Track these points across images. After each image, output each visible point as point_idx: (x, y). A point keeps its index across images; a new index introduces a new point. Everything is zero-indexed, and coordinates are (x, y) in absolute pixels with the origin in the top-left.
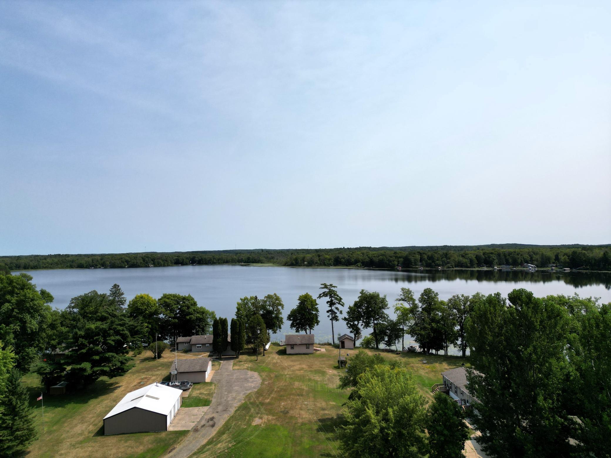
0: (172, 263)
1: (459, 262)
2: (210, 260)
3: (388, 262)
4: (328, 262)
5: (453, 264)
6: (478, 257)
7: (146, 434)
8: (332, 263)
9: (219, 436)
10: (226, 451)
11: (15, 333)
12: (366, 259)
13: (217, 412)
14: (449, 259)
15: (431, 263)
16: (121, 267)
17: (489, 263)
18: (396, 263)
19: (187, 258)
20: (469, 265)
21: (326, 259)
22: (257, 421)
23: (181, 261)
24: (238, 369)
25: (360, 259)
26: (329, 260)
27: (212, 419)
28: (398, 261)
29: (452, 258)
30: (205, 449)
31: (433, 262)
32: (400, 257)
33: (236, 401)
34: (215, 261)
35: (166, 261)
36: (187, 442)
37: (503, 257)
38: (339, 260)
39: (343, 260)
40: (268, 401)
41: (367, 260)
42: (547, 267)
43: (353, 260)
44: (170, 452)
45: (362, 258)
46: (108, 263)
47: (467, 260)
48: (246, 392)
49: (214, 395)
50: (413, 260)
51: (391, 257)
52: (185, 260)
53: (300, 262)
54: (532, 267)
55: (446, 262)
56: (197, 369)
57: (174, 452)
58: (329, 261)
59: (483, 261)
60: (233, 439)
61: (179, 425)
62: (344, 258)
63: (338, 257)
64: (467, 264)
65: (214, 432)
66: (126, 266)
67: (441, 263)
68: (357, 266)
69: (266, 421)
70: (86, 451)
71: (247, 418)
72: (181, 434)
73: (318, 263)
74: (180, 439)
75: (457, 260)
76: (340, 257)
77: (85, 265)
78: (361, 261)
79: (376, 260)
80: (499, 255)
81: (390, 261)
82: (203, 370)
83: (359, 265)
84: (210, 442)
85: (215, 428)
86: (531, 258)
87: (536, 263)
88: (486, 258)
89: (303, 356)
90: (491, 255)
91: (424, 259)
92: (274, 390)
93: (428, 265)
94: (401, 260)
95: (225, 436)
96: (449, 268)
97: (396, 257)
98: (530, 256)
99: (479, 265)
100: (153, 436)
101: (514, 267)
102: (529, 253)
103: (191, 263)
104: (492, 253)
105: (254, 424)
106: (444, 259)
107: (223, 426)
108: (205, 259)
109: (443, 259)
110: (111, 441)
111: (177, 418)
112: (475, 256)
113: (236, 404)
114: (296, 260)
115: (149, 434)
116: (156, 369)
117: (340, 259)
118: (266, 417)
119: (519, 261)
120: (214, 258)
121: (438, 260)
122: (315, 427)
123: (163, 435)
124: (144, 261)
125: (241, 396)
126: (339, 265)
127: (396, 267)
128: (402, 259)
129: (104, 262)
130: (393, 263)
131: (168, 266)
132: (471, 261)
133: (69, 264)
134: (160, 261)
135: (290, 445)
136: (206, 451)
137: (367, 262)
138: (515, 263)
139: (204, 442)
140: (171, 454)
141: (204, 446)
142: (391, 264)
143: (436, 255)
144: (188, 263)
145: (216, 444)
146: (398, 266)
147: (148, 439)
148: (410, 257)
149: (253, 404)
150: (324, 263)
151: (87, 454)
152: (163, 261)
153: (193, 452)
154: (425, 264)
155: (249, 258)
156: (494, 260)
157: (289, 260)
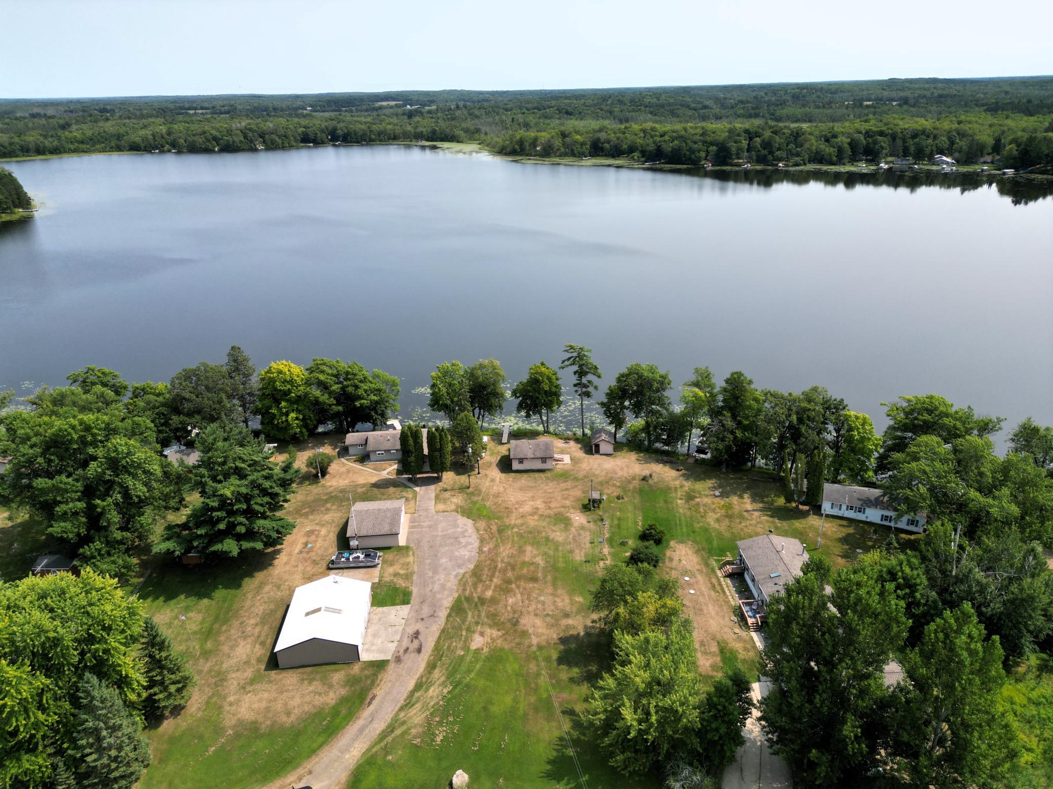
0: (296, 141)
1: (817, 153)
2: (364, 134)
3: (688, 153)
4: (579, 149)
5: (806, 157)
6: (853, 144)
7: (333, 667)
8: (587, 152)
9: (430, 673)
10: (441, 703)
11: (117, 504)
12: (648, 145)
13: (422, 619)
14: (801, 146)
15: (765, 156)
16: (207, 151)
17: (872, 155)
18: (703, 154)
19: (322, 131)
20: (834, 159)
21: (576, 142)
22: (477, 642)
23: (312, 136)
24: (444, 512)
25: (638, 144)
26: (583, 144)
27: (416, 635)
28: (707, 152)
29: (807, 145)
30: (414, 700)
31: (771, 153)
32: (712, 144)
33: (446, 592)
34: (373, 137)
35: (285, 136)
36: (389, 684)
37: (899, 142)
38: (601, 147)
39: (607, 146)
40: (489, 594)
41: (652, 147)
42: (976, 163)
43: (626, 145)
44: (370, 703)
45: (641, 142)
46: (182, 141)
47: (832, 149)
48: (458, 571)
49: (415, 577)
50: (734, 150)
52: (319, 135)
53: (527, 147)
54: (947, 163)
55: (794, 151)
56: (386, 529)
57: (375, 702)
58: (582, 148)
59: (861, 150)
60: (448, 678)
61: (374, 648)
62: (608, 142)
63: (599, 139)
64: (831, 158)
65: (421, 662)
66: (214, 147)
67: (784, 155)
68: (633, 158)
69: (489, 641)
70: (261, 700)
71: (464, 633)
72: (379, 666)
73: (561, 154)
74: (380, 677)
75: (814, 148)
76: (602, 140)
77: (142, 145)
78: (640, 148)
79: (667, 147)
80: (894, 137)
81: (692, 151)
82: (394, 531)
83: (636, 157)
84: (419, 686)
85: (422, 654)
86: (952, 143)
87: (957, 155)
88: (868, 144)
89: (537, 475)
90: (880, 138)
91: (756, 147)
92: (497, 566)
93: (761, 160)
95: (437, 673)
96: (797, 165)
97: (705, 143)
98: (950, 138)
99: (854, 160)
100: (343, 672)
101: (915, 164)
102: (949, 132)
103: (331, 140)
104: (881, 133)
105: (474, 646)
106: (792, 146)
107: (433, 651)
108: (355, 133)
109: (789, 147)
110: (290, 678)
111: (369, 630)
112: (849, 140)
113: (447, 602)
114: (521, 142)
115: (337, 666)
116: (323, 509)
117: (603, 144)
118: (488, 631)
119: (928, 151)
120: (371, 131)
121: (779, 149)
122: (555, 656)
123: (356, 669)
124: (245, 137)
125: (452, 583)
126: (599, 156)
127: (703, 162)
128: (714, 148)
129: (175, 140)
130: (697, 154)
131: (291, 147)
132: (840, 150)
133: (113, 144)
134: (274, 136)
135: (523, 691)
136: (416, 702)
137: (650, 151)
138: (920, 155)
139: (411, 685)
140: (372, 707)
141: (412, 693)
142: (693, 156)
143: (777, 138)
144: (326, 140)
145: (427, 690)
146: (706, 159)
147: (338, 676)
148: (730, 143)
149: (469, 599)
150: (572, 150)
151: (264, 704)
152: (280, 137)
153: (399, 705)
154: (755, 158)
155: (434, 132)
156: (882, 148)
157: (507, 142)
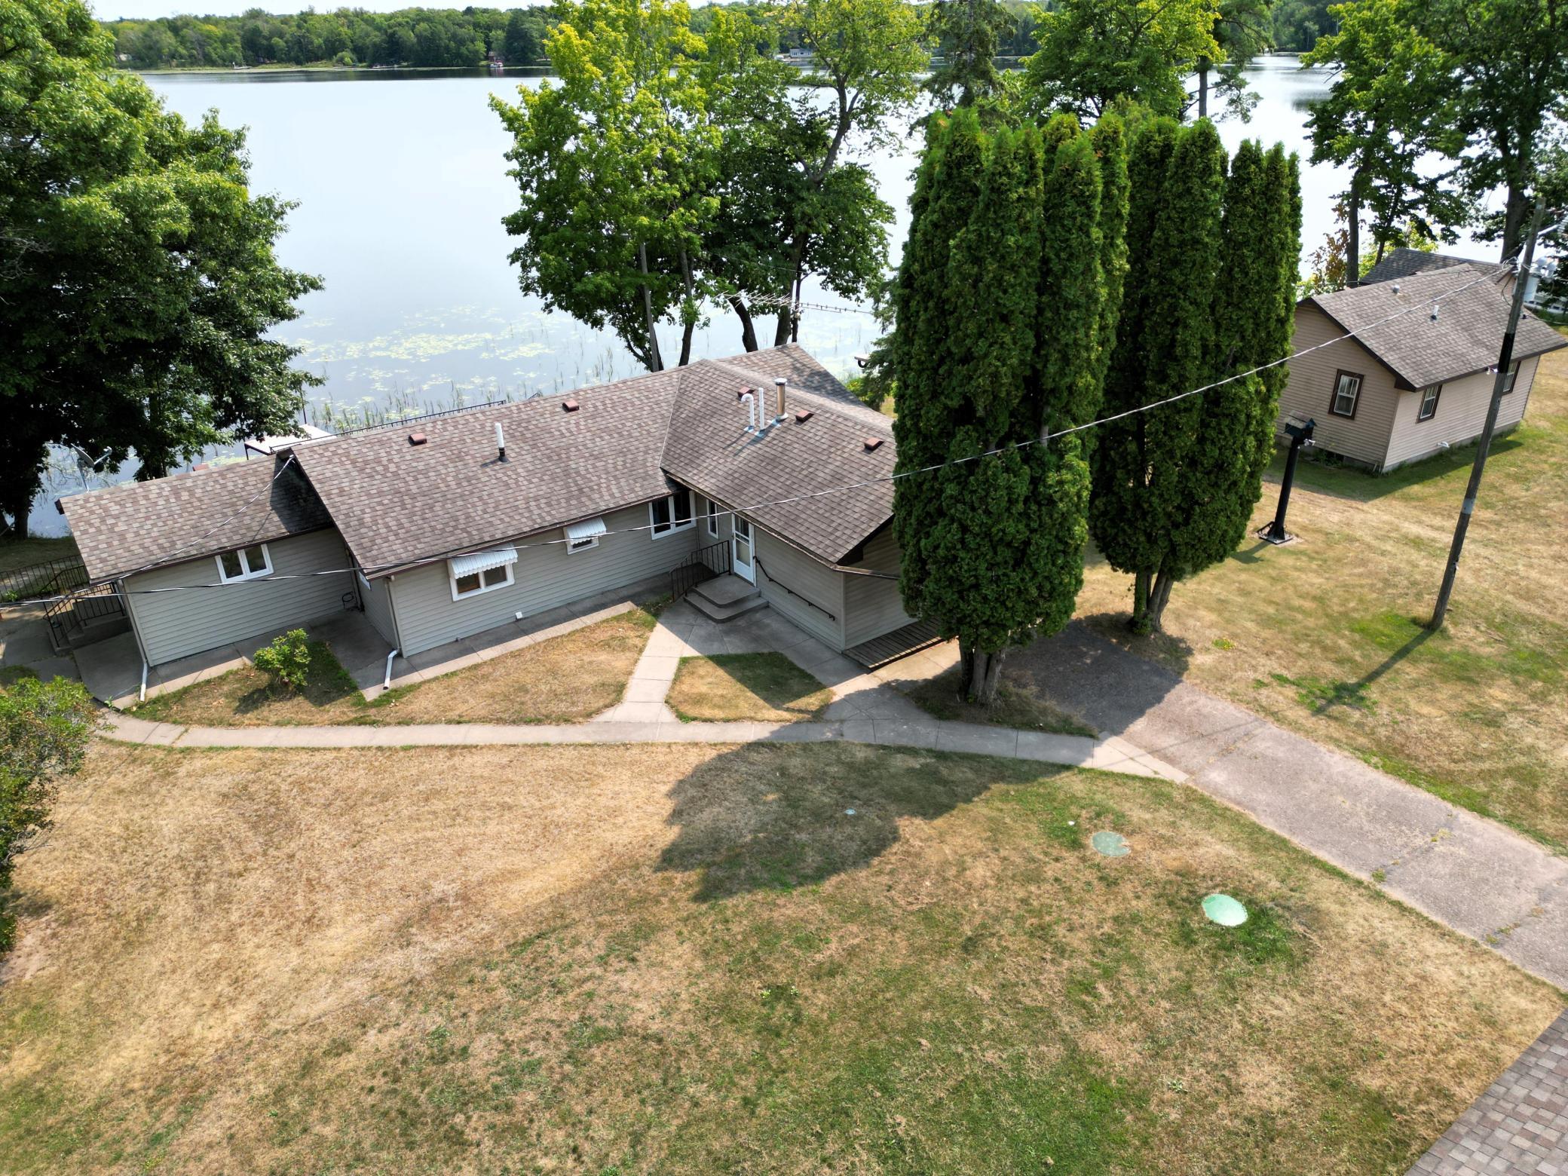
8: (239, 56)
12: (368, 35)
18: (481, 46)
21: (209, 37)
25: (343, 36)
26: (226, 41)
28: (488, 42)
38: (265, 42)
41: (376, 37)
43: (321, 40)
51: (461, 26)
58: (225, 48)
73: (181, 57)
76: (266, 33)
81: (461, 42)
94: (499, 35)
97: (476, 25)
117: (269, 39)
127: (484, 63)
130: (471, 46)
137: (375, 45)
142: (463, 50)
146: (489, 56)
148: (527, 25)
